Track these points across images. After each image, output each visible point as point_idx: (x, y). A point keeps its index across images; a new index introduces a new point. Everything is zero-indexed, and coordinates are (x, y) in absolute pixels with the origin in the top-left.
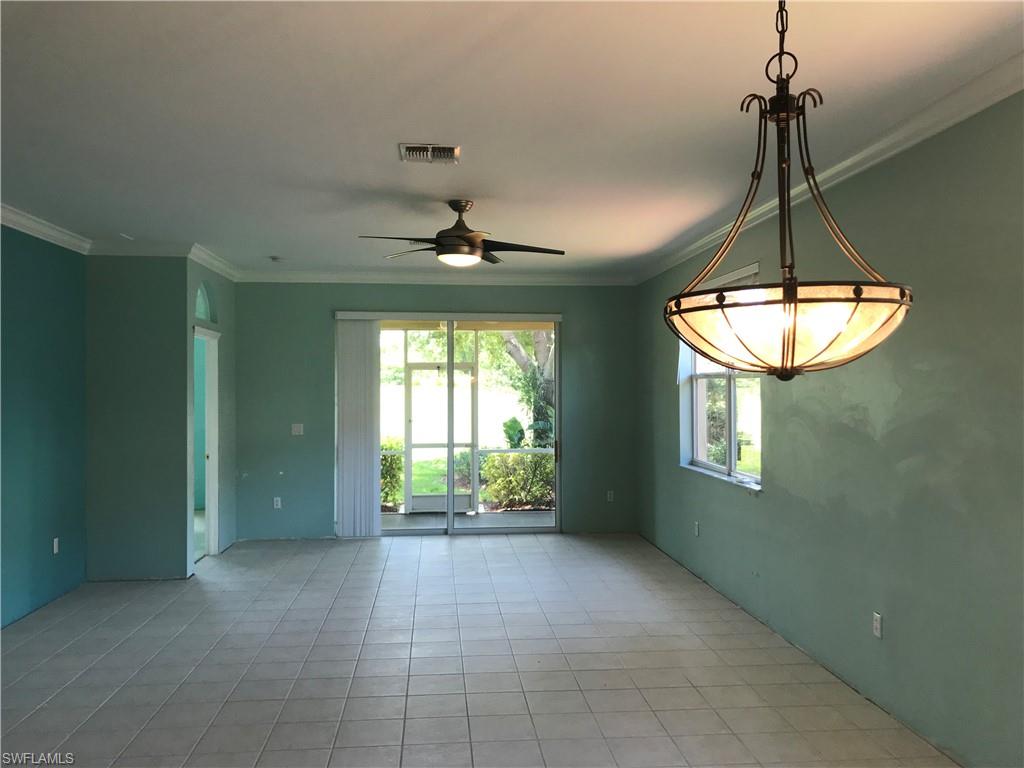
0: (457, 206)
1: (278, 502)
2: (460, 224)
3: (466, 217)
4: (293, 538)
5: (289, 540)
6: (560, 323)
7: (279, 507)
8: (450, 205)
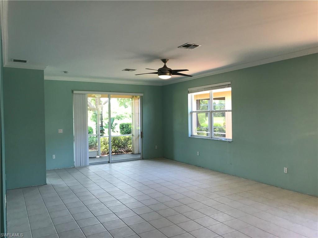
0: (164, 61)
1: (54, 157)
2: (165, 66)
3: (167, 64)
4: (60, 168)
5: (58, 169)
6: (142, 96)
7: (55, 158)
8: (162, 61)
